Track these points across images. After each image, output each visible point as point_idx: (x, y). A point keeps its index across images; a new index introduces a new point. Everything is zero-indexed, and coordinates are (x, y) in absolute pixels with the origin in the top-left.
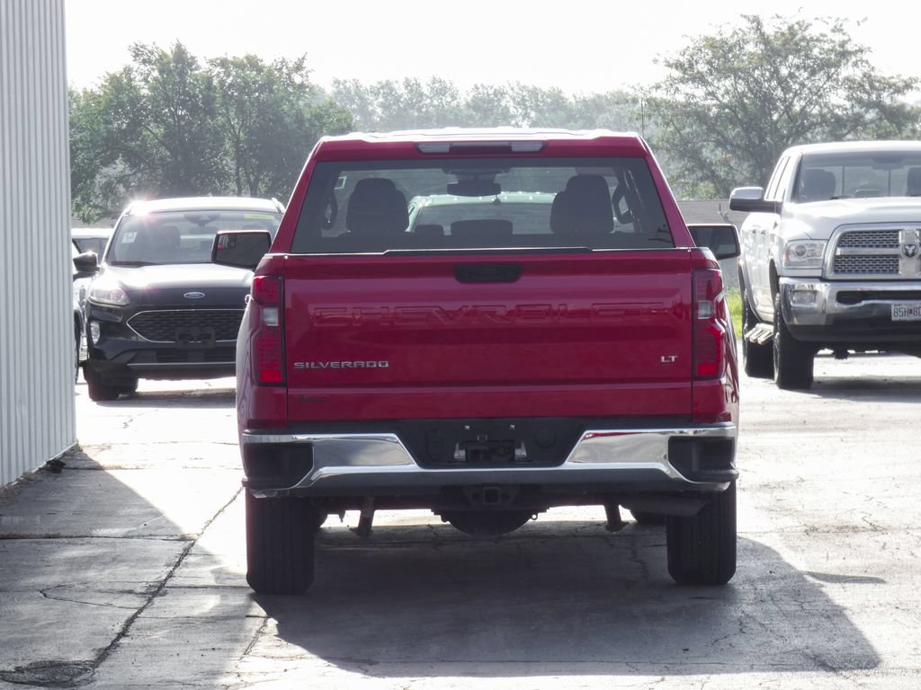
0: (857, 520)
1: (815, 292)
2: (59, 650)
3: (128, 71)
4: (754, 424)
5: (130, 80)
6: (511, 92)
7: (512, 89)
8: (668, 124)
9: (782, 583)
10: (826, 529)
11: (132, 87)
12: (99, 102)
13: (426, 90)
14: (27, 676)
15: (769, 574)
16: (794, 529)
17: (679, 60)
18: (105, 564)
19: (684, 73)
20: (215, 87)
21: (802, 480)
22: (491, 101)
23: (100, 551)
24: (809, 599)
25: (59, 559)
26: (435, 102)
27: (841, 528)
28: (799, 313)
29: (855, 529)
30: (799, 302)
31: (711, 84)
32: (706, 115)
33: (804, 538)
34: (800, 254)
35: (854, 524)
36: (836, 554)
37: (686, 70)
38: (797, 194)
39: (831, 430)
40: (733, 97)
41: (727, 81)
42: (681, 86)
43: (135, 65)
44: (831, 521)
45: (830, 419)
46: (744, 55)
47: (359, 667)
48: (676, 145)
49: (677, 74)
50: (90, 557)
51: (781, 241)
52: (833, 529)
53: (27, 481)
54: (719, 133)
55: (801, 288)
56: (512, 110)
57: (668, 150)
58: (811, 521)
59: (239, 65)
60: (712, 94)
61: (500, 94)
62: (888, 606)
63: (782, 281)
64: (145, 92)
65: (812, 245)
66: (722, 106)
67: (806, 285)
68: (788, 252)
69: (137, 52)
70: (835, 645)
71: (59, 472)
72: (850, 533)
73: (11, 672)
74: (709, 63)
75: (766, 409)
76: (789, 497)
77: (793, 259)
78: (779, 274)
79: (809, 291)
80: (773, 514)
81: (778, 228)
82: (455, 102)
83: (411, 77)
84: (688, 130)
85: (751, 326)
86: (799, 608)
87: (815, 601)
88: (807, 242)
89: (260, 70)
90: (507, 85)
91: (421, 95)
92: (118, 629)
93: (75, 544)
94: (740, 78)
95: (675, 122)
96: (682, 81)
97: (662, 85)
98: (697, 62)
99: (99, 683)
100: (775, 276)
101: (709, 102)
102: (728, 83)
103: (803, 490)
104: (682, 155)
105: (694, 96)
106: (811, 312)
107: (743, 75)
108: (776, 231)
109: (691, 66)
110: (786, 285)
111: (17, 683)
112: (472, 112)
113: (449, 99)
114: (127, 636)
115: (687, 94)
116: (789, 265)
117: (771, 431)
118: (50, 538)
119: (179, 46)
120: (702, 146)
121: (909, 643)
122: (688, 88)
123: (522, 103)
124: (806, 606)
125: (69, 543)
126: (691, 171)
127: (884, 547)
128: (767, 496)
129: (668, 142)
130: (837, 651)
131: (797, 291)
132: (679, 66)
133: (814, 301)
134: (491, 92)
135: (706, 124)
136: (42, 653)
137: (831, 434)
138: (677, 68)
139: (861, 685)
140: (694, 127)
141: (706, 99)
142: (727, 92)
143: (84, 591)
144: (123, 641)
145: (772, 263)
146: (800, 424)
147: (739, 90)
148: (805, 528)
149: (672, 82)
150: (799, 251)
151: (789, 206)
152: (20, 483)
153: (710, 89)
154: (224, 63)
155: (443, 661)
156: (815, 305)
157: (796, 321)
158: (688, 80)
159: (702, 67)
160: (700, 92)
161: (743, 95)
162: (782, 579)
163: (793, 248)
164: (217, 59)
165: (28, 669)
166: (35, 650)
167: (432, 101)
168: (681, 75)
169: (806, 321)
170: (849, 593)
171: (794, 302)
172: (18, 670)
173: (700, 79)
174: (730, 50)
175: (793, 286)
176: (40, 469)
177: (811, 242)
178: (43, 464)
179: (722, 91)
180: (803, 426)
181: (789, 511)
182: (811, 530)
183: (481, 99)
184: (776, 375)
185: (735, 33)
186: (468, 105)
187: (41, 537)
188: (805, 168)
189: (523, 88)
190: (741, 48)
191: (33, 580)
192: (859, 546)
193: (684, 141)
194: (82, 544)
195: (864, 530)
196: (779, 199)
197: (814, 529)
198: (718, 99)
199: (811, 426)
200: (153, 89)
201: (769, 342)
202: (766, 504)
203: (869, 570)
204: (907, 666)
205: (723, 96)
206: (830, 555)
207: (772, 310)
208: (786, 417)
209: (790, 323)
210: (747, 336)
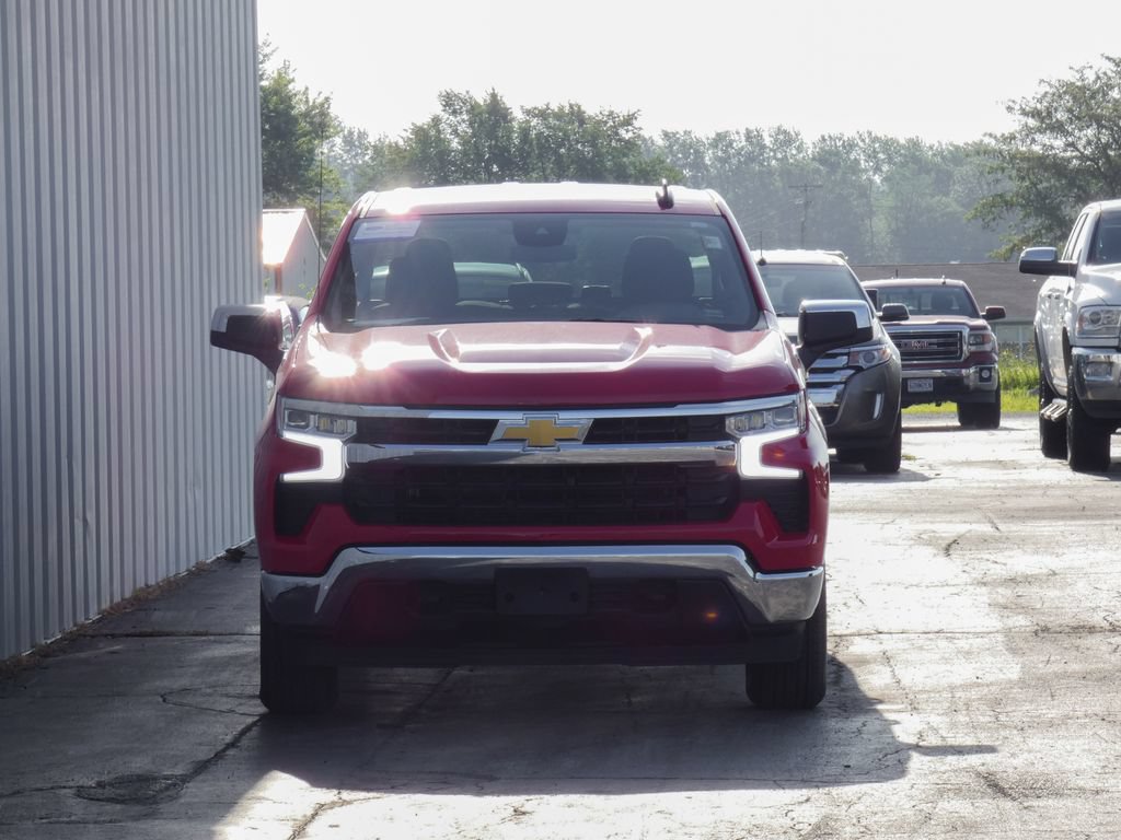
0: (1097, 619)
1: (1111, 364)
2: (153, 763)
3: (436, 121)
4: (1026, 510)
5: (439, 132)
6: (861, 144)
7: (863, 141)
8: (1023, 179)
9: (986, 690)
10: (1058, 629)
11: (440, 140)
12: (404, 158)
13: (768, 141)
14: (108, 792)
15: (975, 680)
16: (1023, 629)
17: (1036, 108)
18: (245, 665)
19: (1042, 122)
20: (532, 140)
21: (1055, 574)
22: (837, 154)
23: (245, 650)
24: (1009, 709)
25: (196, 659)
26: (779, 156)
27: (1077, 628)
28: (1094, 387)
29: (1092, 630)
30: (1093, 374)
31: (1071, 134)
32: (1066, 168)
33: (1031, 639)
34: (1094, 321)
35: (1091, 624)
36: (1058, 657)
37: (1044, 118)
38: (1093, 256)
39: (1110, 517)
40: (1096, 148)
41: (1089, 131)
42: (1038, 137)
43: (445, 116)
44: (1068, 620)
45: (1113, 505)
46: (1108, 102)
47: (477, 785)
48: (1032, 201)
49: (1032, 122)
50: (231, 657)
51: (1074, 306)
52: (1067, 630)
53: (200, 572)
54: (1080, 188)
55: (1098, 360)
56: (863, 164)
57: (1022, 206)
58: (1043, 620)
59: (559, 116)
60: (1072, 145)
61: (851, 145)
62: (1095, 717)
63: (1075, 351)
64: (455, 144)
65: (1108, 312)
66: (1083, 157)
67: (1102, 356)
68: (1081, 319)
69: (449, 101)
70: (1015, 762)
71: (239, 561)
72: (1083, 635)
73: (91, 787)
74: (1070, 111)
75: (1048, 493)
76: (1032, 593)
77: (1088, 327)
78: (1071, 343)
79: (1105, 363)
80: (1006, 612)
81: (1072, 292)
82: (801, 155)
83: (752, 128)
84: (1045, 184)
85: (1048, 401)
86: (993, 719)
87: (1014, 711)
88: (1102, 308)
89: (582, 121)
90: (857, 136)
91: (763, 147)
92: (229, 739)
93: (221, 642)
94: (1103, 127)
95: (1031, 177)
96: (1040, 131)
97: (1017, 135)
98: (1056, 110)
99: (182, 801)
100: (1067, 346)
101: (1069, 154)
102: (1090, 132)
103: (1050, 585)
104: (1039, 212)
105: (1052, 148)
106: (1107, 385)
107: (1107, 124)
108: (1070, 296)
109: (1049, 114)
110: (1080, 356)
111: (92, 799)
112: (817, 165)
113: (794, 152)
114: (238, 747)
115: (1045, 145)
116: (1083, 334)
117: (1044, 518)
118: (197, 635)
119: (494, 96)
120: (1061, 202)
121: (1099, 760)
122: (1046, 139)
123: (872, 155)
124: (1002, 718)
125: (215, 641)
126: (1049, 229)
127: (1115, 651)
128: (1008, 592)
129: (1023, 197)
130: (1016, 768)
131: (1092, 362)
132: (1035, 114)
133: (1110, 373)
134: (839, 144)
135: (1066, 177)
136: (133, 765)
137: (1108, 522)
138: (1033, 117)
139: (1025, 808)
140: (1052, 181)
141: (1065, 151)
142: (1089, 143)
143: (210, 695)
144: (231, 752)
145: (1065, 331)
146: (1078, 510)
147: (1103, 141)
148: (1036, 627)
149: (1029, 131)
150: (1096, 317)
151: (1085, 269)
152: (190, 573)
153: (1070, 139)
154: (543, 114)
155: (572, 778)
156: (1111, 379)
157: (1090, 396)
158: (1046, 129)
159: (1061, 116)
160: (1059, 143)
161: (1107, 146)
162: (988, 686)
163: (1087, 315)
164: (535, 108)
165: (111, 784)
166: (125, 763)
167: (775, 154)
168: (1038, 124)
169: (1102, 396)
170: (1056, 702)
171: (1088, 375)
172: (100, 785)
173: (1058, 128)
174: (1093, 97)
175: (1087, 356)
176: (218, 558)
177: (1107, 308)
178: (222, 553)
179: (1084, 141)
180: (1080, 512)
181: (1025, 610)
182: (1042, 632)
183: (826, 152)
184: (1069, 456)
185: (1098, 78)
186: (814, 159)
187: (188, 634)
188: (1103, 226)
189: (876, 139)
190: (1105, 94)
191: (157, 683)
192: (1088, 649)
193: (1042, 196)
194: (229, 643)
195: (1102, 630)
196: (1074, 261)
197: (1046, 629)
198: (1078, 150)
199: (1089, 513)
200: (464, 143)
201: (1063, 418)
202: (1002, 601)
203: (1088, 677)
204: (1087, 786)
205: (1085, 147)
206: (1052, 658)
207: (1066, 384)
208: (1066, 502)
209: (1084, 398)
210: (1042, 411)
